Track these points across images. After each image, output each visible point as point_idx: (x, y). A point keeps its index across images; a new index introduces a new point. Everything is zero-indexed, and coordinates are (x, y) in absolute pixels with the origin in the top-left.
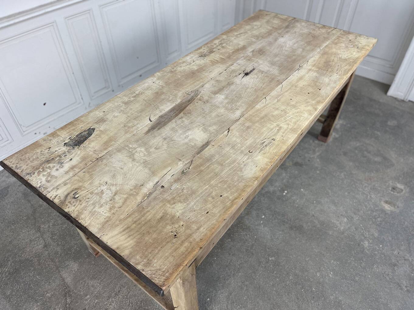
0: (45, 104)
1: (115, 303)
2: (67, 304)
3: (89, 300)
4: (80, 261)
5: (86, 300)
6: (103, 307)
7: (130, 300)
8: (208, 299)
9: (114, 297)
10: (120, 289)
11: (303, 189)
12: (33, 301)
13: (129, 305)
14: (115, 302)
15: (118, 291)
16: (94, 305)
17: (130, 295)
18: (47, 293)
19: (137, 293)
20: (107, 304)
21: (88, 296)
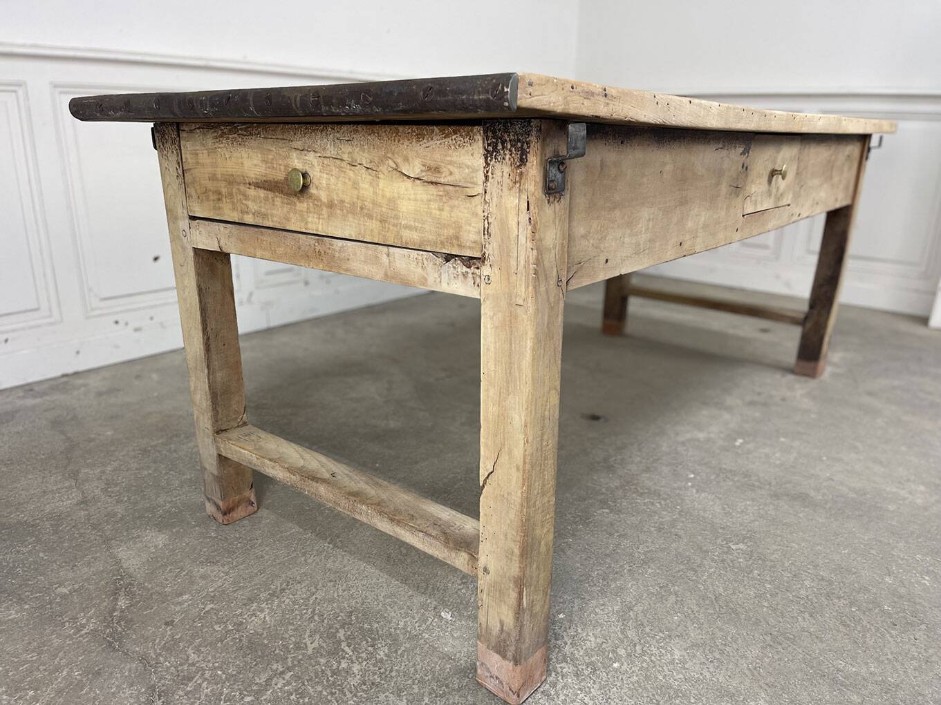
0: (156, 259)
1: (267, 613)
2: (114, 610)
3: (186, 604)
4: (174, 530)
5: (180, 604)
6: (228, 620)
7: (314, 610)
8: (561, 616)
9: (267, 601)
10: (287, 585)
11: (784, 437)
12: (11, 600)
13: (313, 617)
14: (267, 611)
15: (279, 588)
16: (202, 614)
17: (316, 598)
18: (59, 587)
19: (338, 596)
20: (241, 615)
21: (186, 597)
